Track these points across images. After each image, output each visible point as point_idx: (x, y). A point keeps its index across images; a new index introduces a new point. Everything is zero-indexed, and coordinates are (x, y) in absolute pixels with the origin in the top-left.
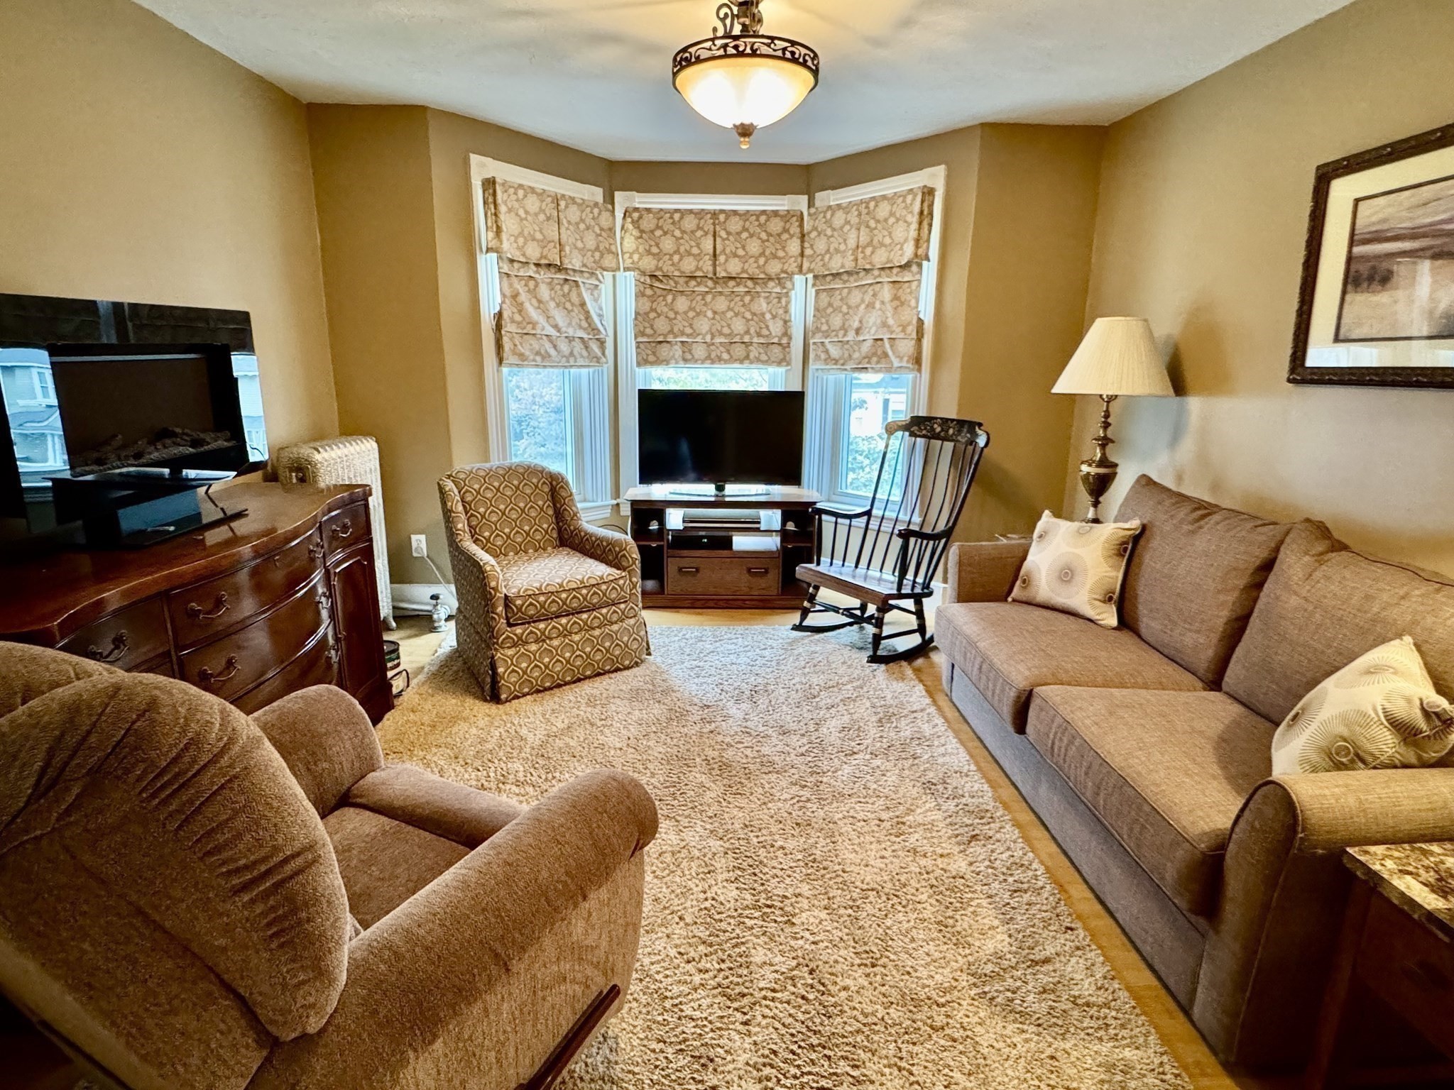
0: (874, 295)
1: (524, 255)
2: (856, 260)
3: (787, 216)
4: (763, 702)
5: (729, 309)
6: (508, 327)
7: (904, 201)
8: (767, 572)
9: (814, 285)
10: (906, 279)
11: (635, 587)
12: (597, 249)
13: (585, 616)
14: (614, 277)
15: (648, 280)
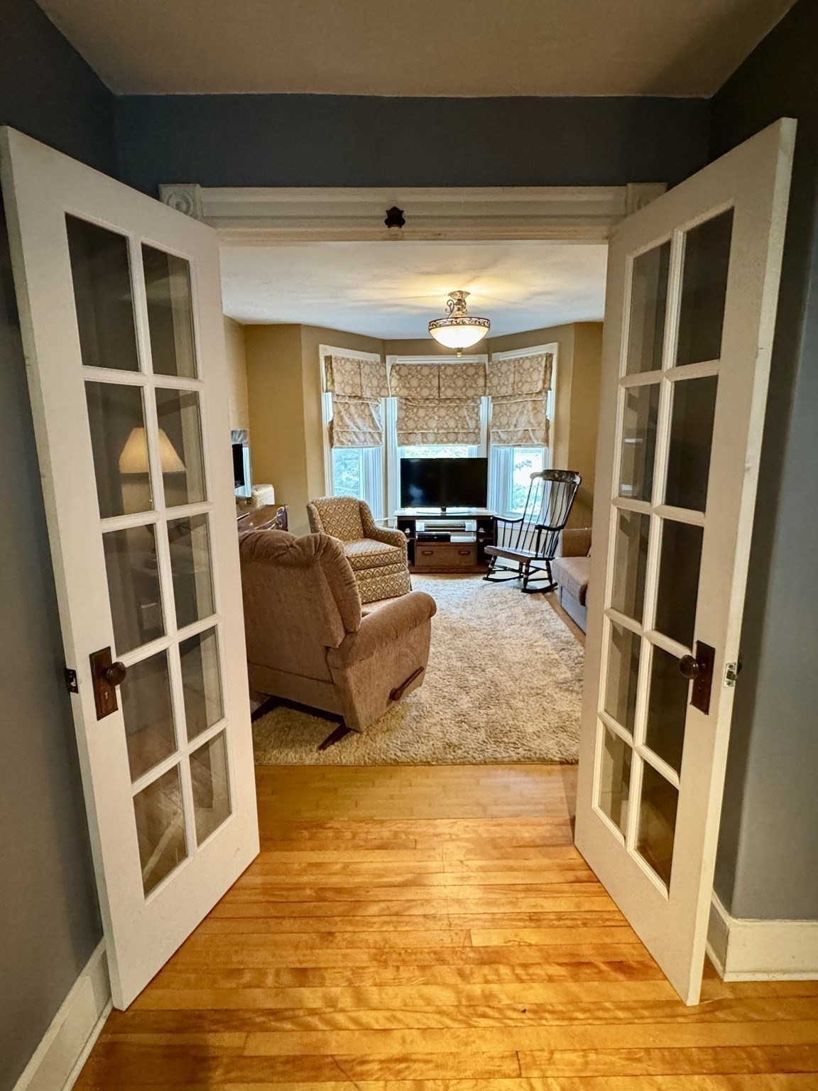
0: (524, 407)
1: (344, 392)
2: (513, 389)
3: (477, 366)
4: (469, 608)
5: (447, 415)
6: (336, 429)
7: (537, 360)
8: (469, 553)
9: (492, 402)
10: (539, 399)
11: (404, 555)
12: (378, 386)
13: (382, 568)
14: (386, 400)
15: (404, 401)
